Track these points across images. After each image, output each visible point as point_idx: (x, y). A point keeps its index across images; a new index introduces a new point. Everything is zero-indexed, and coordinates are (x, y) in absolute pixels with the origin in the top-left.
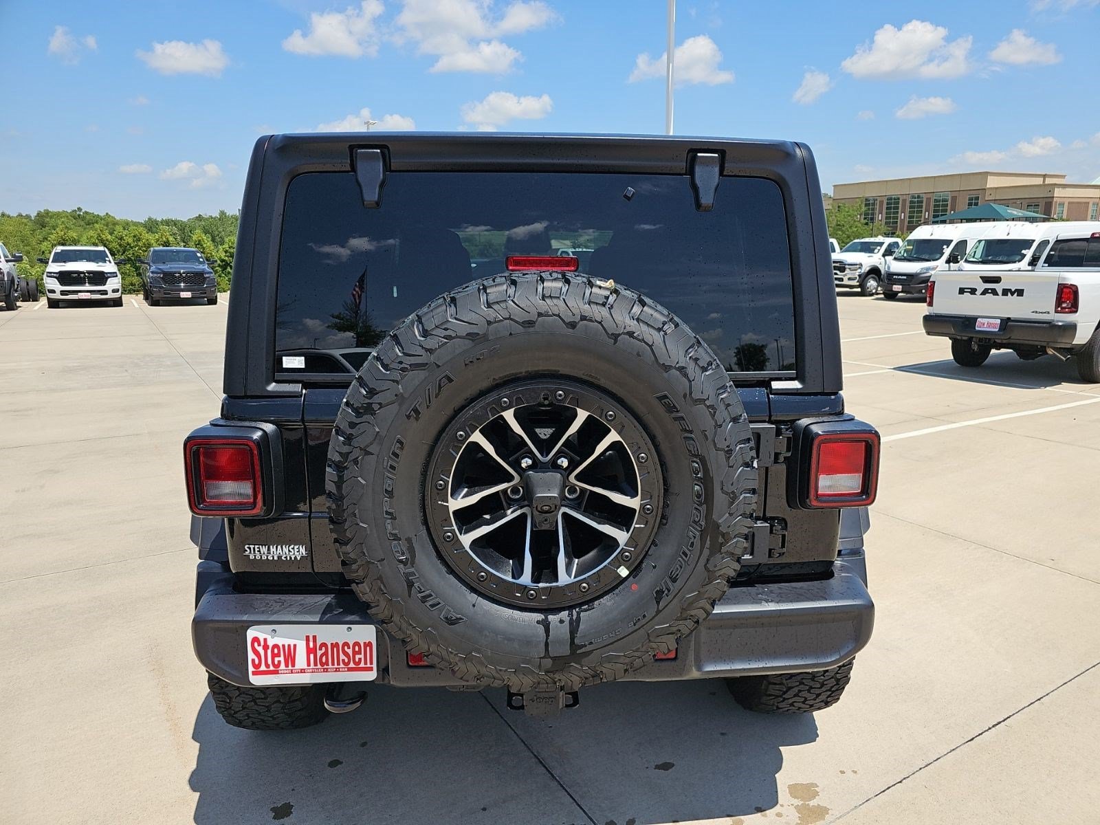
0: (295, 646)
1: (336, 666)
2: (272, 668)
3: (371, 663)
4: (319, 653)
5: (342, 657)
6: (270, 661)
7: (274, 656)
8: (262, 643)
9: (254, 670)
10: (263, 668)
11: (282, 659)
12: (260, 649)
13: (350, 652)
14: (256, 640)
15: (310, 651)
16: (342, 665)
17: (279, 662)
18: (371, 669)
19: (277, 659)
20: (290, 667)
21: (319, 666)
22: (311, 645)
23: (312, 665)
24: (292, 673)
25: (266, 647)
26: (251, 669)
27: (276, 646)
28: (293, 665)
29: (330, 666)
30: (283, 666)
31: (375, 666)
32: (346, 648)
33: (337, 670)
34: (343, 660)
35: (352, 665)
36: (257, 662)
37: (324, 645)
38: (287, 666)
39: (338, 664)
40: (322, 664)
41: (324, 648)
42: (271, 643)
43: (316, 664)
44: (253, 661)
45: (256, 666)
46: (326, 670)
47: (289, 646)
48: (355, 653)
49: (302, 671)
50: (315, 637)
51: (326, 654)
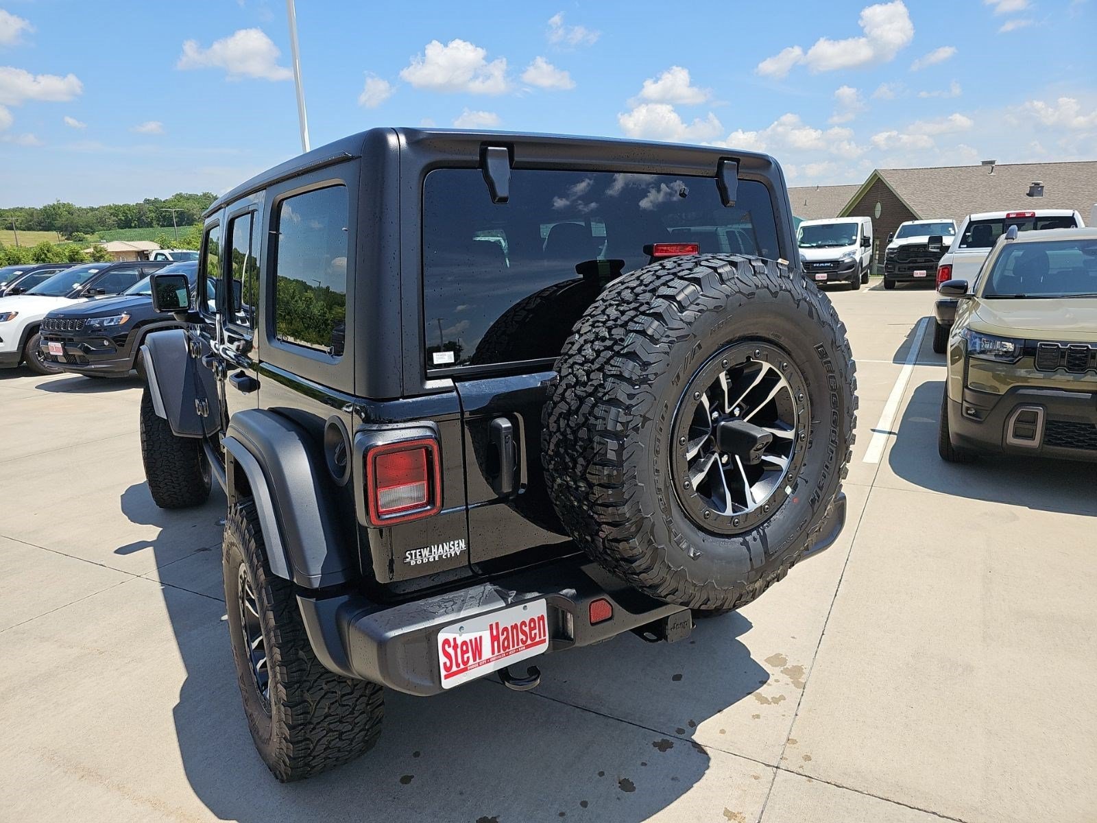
0: (481, 637)
1: (516, 647)
2: (462, 666)
3: (545, 636)
4: (502, 638)
5: (521, 636)
6: (460, 661)
7: (463, 653)
8: (452, 644)
9: (446, 673)
10: (454, 669)
11: (470, 654)
12: (451, 651)
13: (527, 629)
14: (446, 642)
15: (494, 638)
16: (521, 645)
17: (468, 658)
18: (544, 641)
19: (466, 656)
20: (478, 661)
21: (502, 652)
22: (495, 633)
23: (496, 653)
24: (479, 666)
25: (455, 647)
26: (443, 673)
27: (464, 643)
28: (480, 658)
29: (511, 649)
30: (471, 661)
31: (547, 637)
32: (523, 626)
33: (517, 651)
34: (522, 639)
35: (529, 642)
36: (448, 664)
37: (505, 629)
38: (475, 660)
39: (518, 645)
40: (504, 649)
41: (505, 633)
42: (459, 642)
43: (499, 651)
44: (445, 664)
45: (447, 669)
46: (507, 654)
47: (476, 639)
48: (531, 629)
49: (488, 661)
50: (497, 624)
51: (507, 638)
